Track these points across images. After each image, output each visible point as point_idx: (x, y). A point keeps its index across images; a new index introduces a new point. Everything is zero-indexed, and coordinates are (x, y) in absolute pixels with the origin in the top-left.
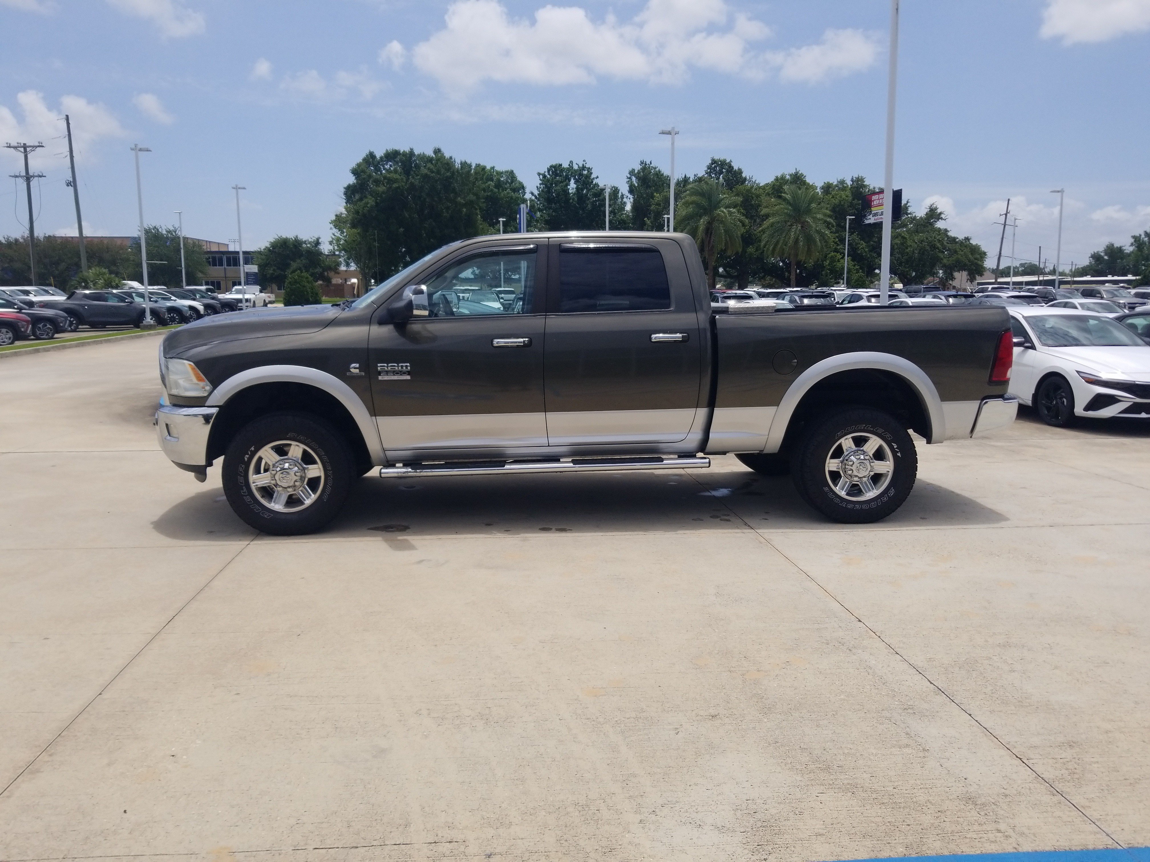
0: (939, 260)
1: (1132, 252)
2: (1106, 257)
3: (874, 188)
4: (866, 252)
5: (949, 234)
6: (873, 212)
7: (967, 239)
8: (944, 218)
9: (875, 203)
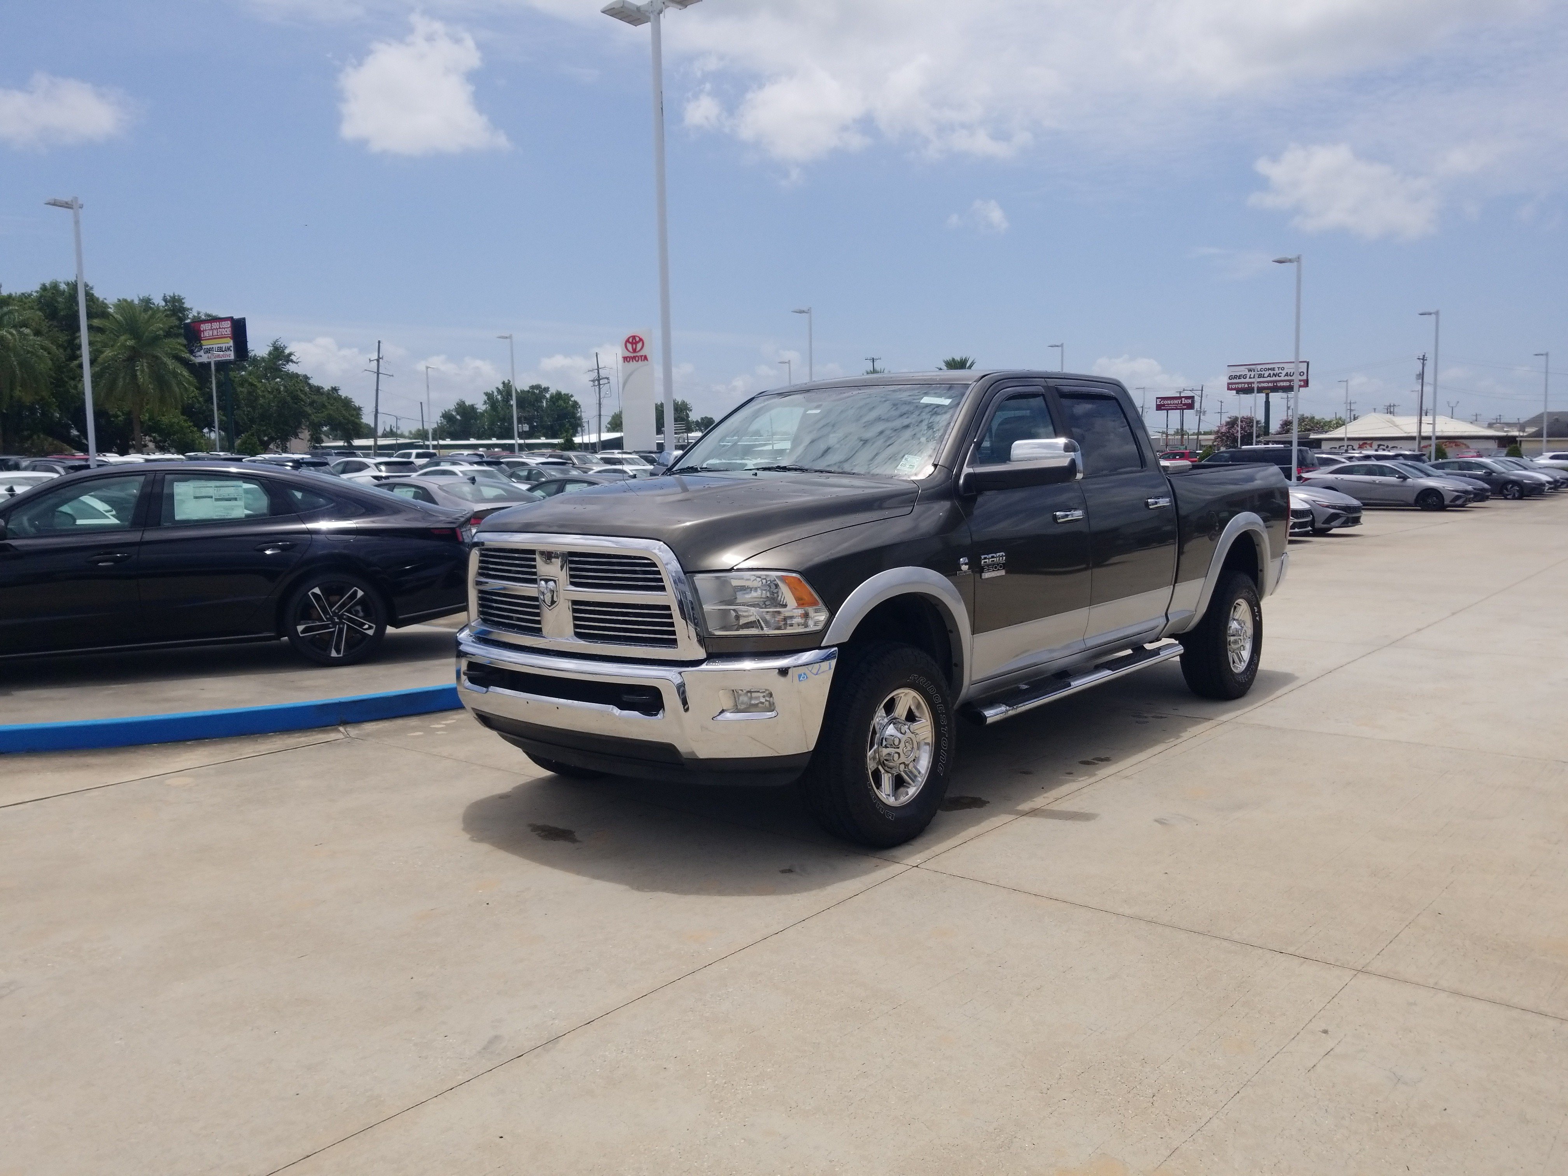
0: (306, 416)
1: (485, 411)
2: (458, 417)
3: (199, 313)
4: (199, 402)
5: (311, 382)
6: (204, 347)
7: (335, 389)
8: (295, 360)
9: (206, 334)
